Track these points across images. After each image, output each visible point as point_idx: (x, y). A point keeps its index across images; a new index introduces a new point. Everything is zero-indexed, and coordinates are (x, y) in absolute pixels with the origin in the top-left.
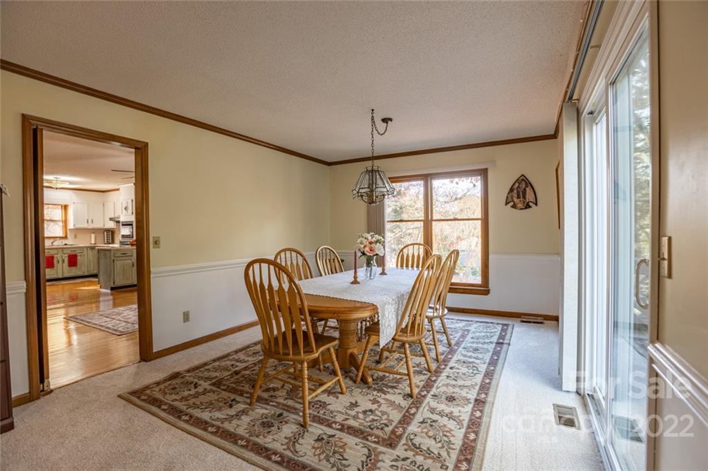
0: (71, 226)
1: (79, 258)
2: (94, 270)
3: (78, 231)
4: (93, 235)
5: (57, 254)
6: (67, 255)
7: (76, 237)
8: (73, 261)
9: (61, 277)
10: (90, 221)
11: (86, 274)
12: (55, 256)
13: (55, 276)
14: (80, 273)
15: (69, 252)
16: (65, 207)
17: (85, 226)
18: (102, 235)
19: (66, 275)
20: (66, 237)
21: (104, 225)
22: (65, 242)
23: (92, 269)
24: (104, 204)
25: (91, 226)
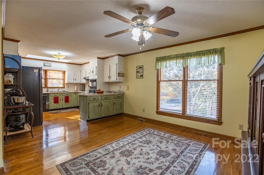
0: (66, 82)
1: (69, 98)
2: (76, 104)
3: (69, 84)
4: (76, 86)
5: (60, 96)
6: (64, 97)
7: (68, 87)
8: (67, 99)
9: (61, 108)
10: (75, 79)
11: (73, 106)
12: (59, 97)
13: (59, 107)
14: (70, 106)
15: (65, 95)
16: (64, 72)
17: (72, 82)
18: (79, 87)
19: (64, 107)
20: (64, 88)
21: (81, 82)
22: (64, 90)
23: (75, 104)
24: (81, 71)
25: (75, 82)
